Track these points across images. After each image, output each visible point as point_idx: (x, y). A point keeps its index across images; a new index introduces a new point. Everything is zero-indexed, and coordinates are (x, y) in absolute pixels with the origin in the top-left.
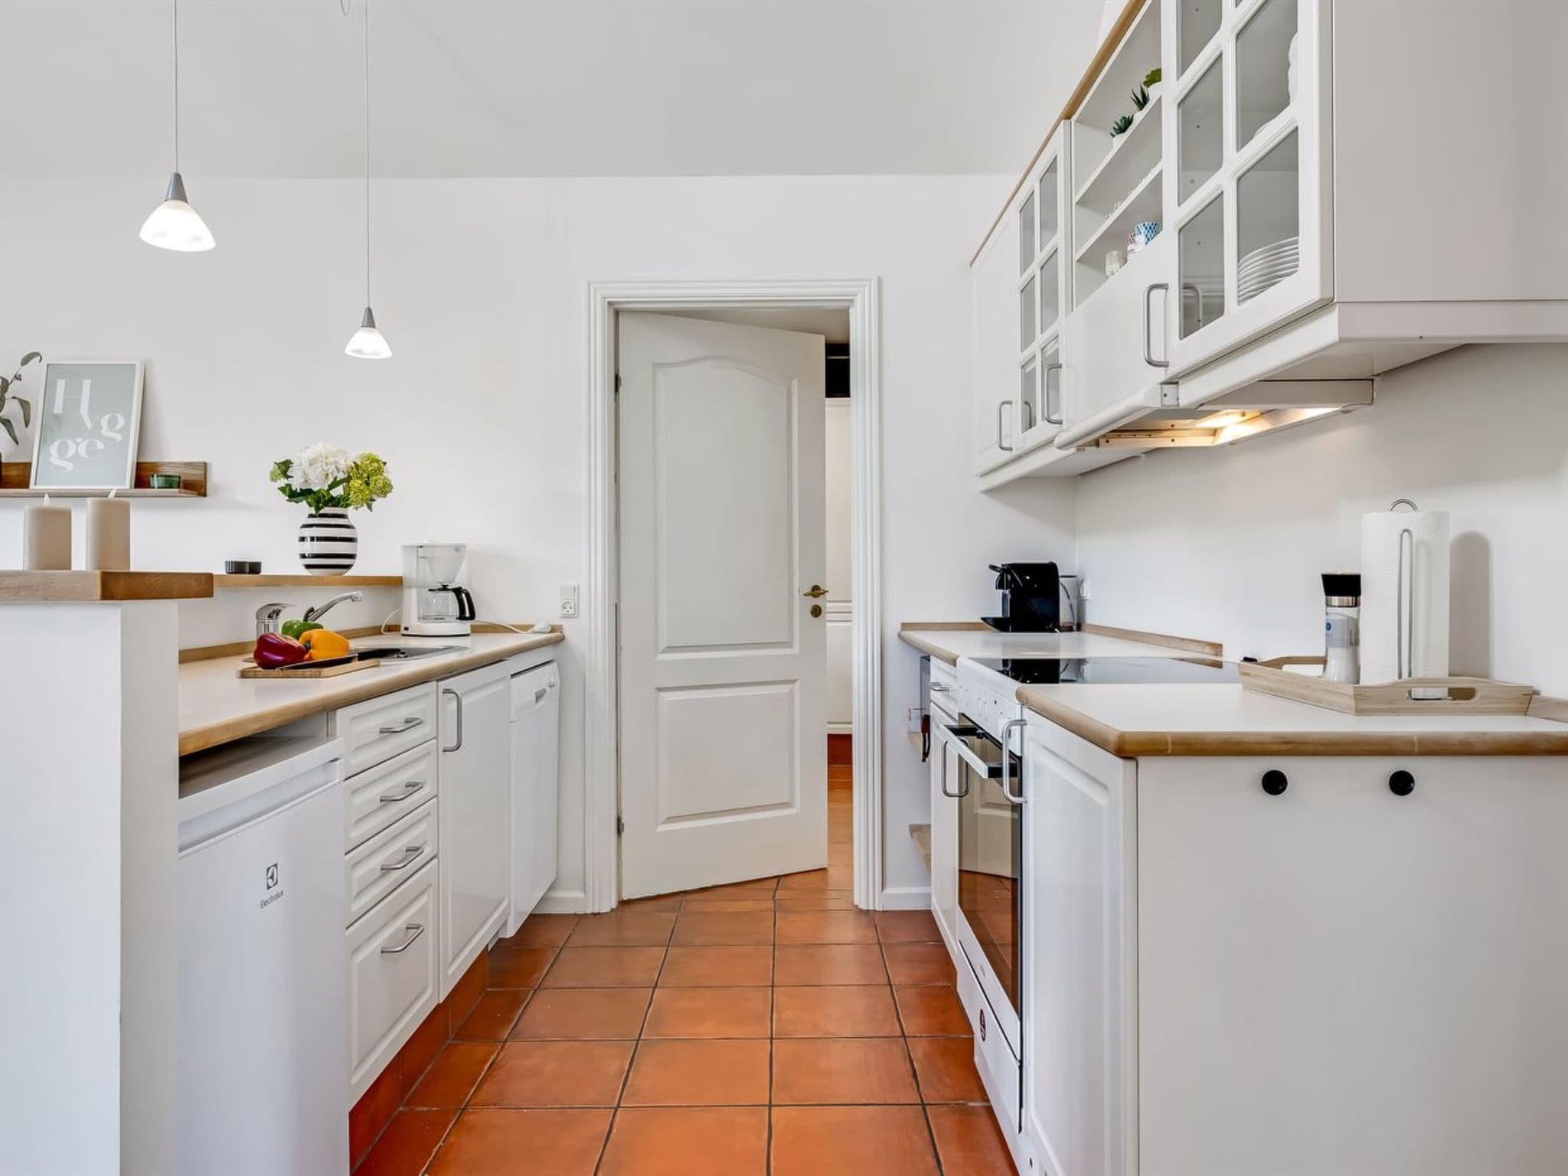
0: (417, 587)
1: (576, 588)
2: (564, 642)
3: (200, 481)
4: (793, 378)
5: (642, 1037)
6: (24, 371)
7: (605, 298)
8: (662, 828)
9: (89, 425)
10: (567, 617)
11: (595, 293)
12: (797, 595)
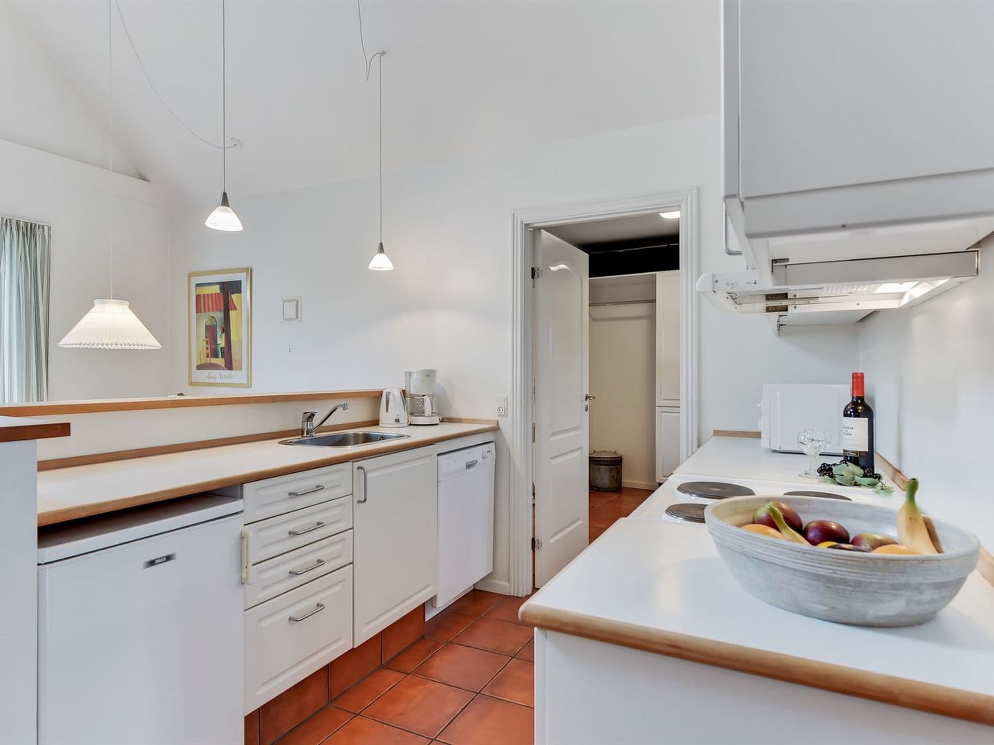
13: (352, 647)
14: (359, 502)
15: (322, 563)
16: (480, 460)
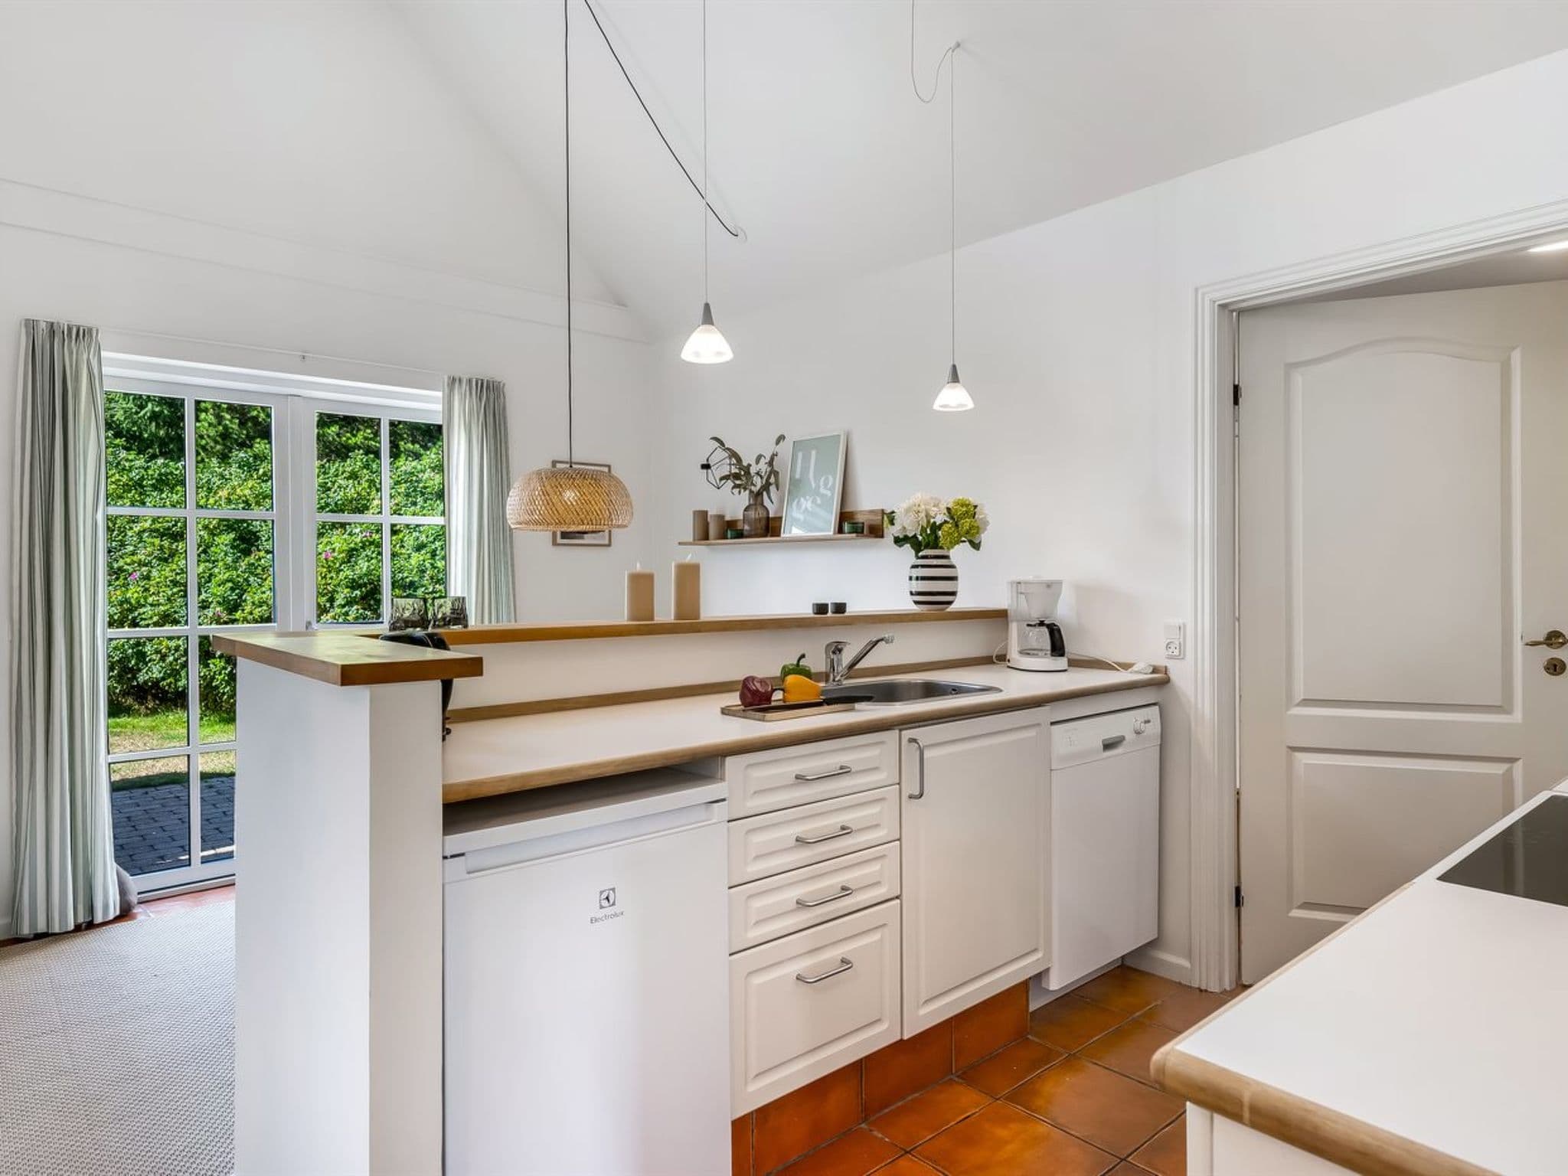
0: (1018, 621)
1: (1182, 626)
2: (1169, 685)
3: (878, 525)
4: (1514, 348)
5: (1129, 1159)
6: (778, 449)
7: (1214, 302)
8: (1296, 913)
9: (813, 485)
10: (1171, 657)
11: (1203, 299)
12: (1518, 646)
13: (899, 1038)
14: (911, 797)
15: (848, 892)
16: (1130, 737)
